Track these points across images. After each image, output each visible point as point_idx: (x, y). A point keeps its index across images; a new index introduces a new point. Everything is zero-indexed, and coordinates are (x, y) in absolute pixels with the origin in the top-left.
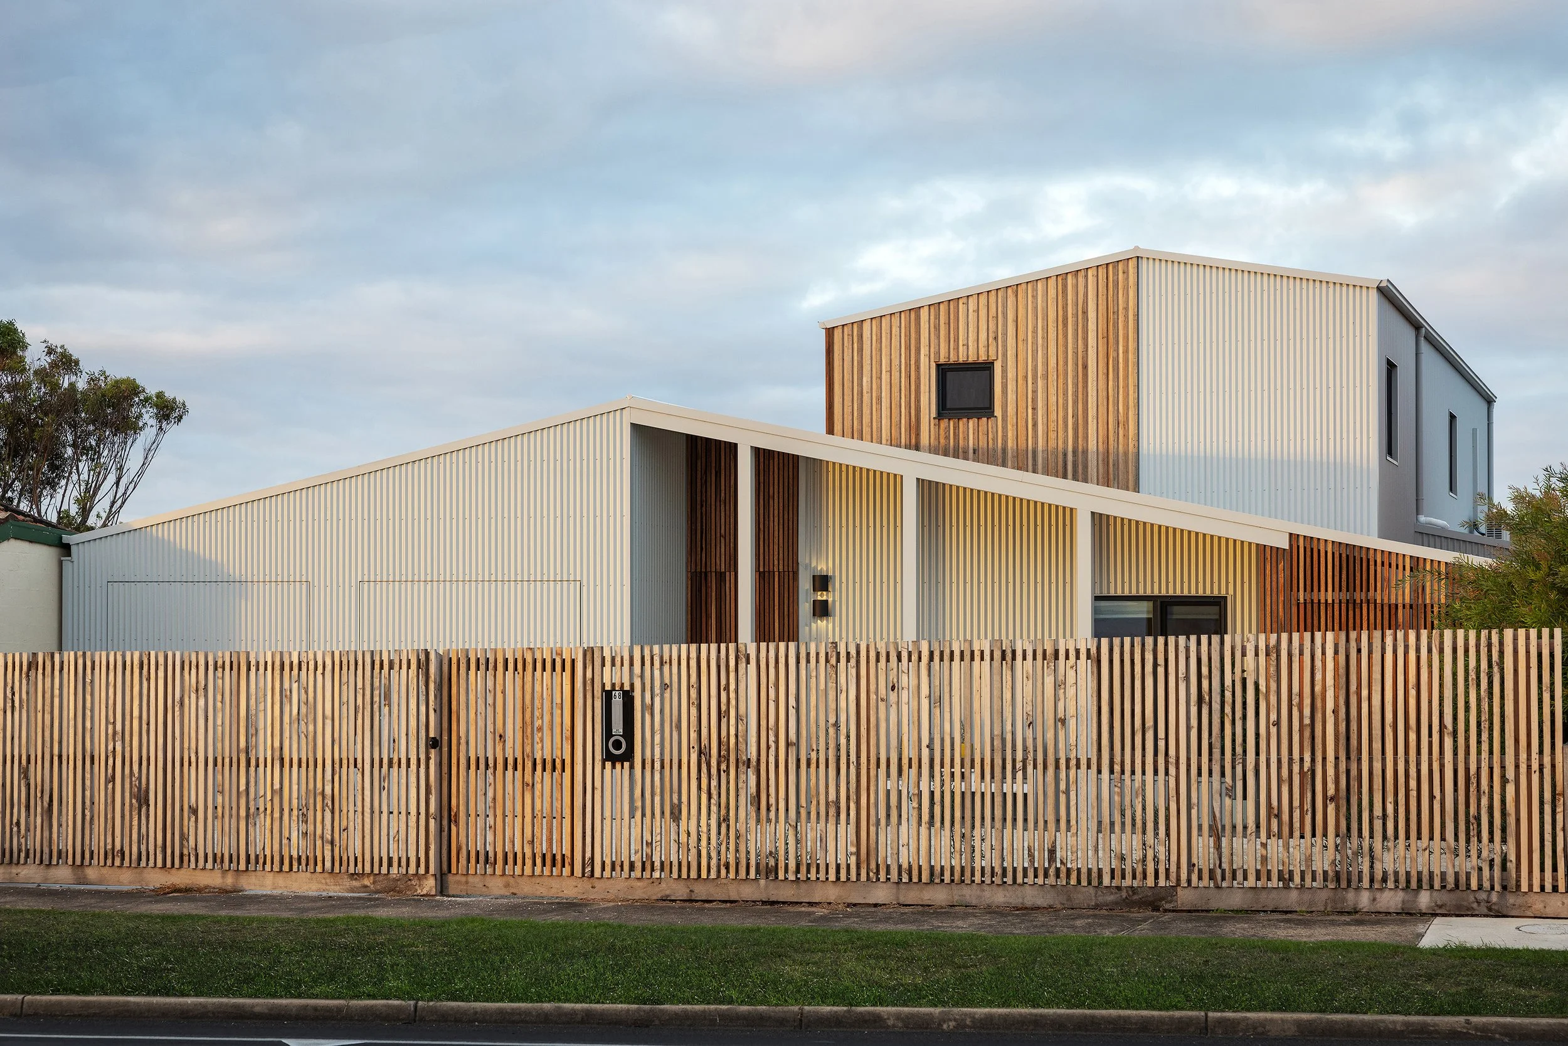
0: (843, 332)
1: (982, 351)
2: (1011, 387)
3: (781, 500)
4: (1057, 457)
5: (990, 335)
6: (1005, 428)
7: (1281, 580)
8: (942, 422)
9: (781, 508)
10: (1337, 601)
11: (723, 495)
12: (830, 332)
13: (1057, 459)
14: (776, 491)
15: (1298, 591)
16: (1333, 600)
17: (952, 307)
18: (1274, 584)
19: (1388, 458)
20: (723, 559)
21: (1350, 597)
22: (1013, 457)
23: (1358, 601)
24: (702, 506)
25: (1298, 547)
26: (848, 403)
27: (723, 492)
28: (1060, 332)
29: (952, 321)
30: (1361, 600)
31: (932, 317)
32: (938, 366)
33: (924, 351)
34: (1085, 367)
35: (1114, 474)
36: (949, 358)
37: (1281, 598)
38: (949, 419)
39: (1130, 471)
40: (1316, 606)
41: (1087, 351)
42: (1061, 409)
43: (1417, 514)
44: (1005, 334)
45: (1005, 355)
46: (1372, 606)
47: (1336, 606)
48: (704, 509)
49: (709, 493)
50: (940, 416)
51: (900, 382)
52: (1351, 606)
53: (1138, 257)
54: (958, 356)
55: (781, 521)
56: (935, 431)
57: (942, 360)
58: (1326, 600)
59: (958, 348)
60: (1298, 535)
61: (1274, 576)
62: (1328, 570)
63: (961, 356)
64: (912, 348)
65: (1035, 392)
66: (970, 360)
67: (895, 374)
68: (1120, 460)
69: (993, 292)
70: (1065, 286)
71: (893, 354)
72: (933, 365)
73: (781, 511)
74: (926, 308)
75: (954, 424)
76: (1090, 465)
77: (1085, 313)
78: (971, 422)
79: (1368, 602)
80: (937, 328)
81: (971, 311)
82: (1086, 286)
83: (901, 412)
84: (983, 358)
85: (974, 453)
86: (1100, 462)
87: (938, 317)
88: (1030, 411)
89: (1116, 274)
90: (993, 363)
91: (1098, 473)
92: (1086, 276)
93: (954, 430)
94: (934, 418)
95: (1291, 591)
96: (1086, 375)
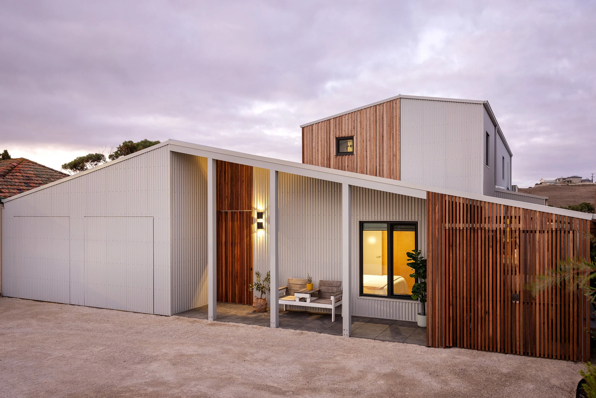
0: (307, 128)
1: (350, 132)
2: (359, 144)
3: (246, 183)
4: (374, 167)
5: (352, 127)
6: (357, 158)
7: (437, 217)
8: (337, 157)
9: (246, 186)
10: (465, 228)
11: (227, 181)
12: (303, 129)
13: (374, 168)
14: (245, 179)
15: (446, 223)
16: (463, 228)
17: (340, 118)
18: (433, 219)
19: (487, 166)
20: (227, 206)
21: (472, 226)
22: (360, 168)
23: (476, 229)
24: (220, 185)
25: (446, 201)
26: (309, 152)
27: (227, 180)
28: (375, 125)
29: (340, 123)
30: (478, 228)
31: (334, 122)
32: (336, 138)
33: (332, 133)
34: (383, 137)
35: (392, 173)
36: (339, 135)
37: (437, 227)
38: (340, 156)
39: (398, 172)
40: (454, 231)
41: (383, 131)
42: (375, 151)
43: (495, 185)
44: (357, 127)
45: (357, 134)
46: (483, 231)
47: (465, 231)
48: (220, 186)
49: (222, 181)
50: (337, 155)
51: (324, 144)
52: (472, 231)
53: (400, 98)
54: (342, 135)
55: (246, 191)
56: (335, 160)
57: (337, 136)
58: (460, 228)
59: (342, 132)
60: (445, 195)
61: (433, 216)
62: (461, 213)
63: (343, 135)
64: (328, 133)
65: (366, 146)
66: (346, 136)
67: (323, 142)
68: (394, 168)
69: (353, 113)
70: (376, 109)
71: (322, 135)
72: (335, 138)
73: (246, 187)
74: (332, 119)
75: (341, 157)
76: (384, 170)
77: (383, 118)
78: (346, 156)
79: (481, 229)
80: (336, 125)
81: (346, 119)
82: (383, 109)
83: (325, 154)
84: (350, 135)
85: (347, 167)
86: (388, 169)
87: (336, 122)
88: (365, 152)
89: (393, 104)
90: (353, 137)
91: (387, 173)
92: (383, 106)
93: (341, 159)
94: (335, 156)
95: (442, 223)
96: (383, 139)
